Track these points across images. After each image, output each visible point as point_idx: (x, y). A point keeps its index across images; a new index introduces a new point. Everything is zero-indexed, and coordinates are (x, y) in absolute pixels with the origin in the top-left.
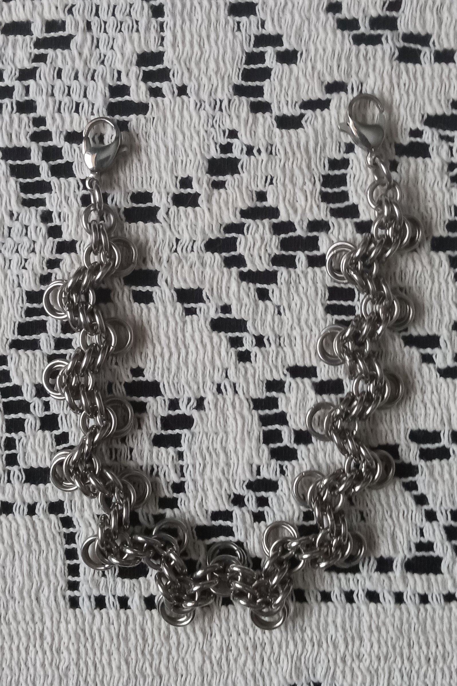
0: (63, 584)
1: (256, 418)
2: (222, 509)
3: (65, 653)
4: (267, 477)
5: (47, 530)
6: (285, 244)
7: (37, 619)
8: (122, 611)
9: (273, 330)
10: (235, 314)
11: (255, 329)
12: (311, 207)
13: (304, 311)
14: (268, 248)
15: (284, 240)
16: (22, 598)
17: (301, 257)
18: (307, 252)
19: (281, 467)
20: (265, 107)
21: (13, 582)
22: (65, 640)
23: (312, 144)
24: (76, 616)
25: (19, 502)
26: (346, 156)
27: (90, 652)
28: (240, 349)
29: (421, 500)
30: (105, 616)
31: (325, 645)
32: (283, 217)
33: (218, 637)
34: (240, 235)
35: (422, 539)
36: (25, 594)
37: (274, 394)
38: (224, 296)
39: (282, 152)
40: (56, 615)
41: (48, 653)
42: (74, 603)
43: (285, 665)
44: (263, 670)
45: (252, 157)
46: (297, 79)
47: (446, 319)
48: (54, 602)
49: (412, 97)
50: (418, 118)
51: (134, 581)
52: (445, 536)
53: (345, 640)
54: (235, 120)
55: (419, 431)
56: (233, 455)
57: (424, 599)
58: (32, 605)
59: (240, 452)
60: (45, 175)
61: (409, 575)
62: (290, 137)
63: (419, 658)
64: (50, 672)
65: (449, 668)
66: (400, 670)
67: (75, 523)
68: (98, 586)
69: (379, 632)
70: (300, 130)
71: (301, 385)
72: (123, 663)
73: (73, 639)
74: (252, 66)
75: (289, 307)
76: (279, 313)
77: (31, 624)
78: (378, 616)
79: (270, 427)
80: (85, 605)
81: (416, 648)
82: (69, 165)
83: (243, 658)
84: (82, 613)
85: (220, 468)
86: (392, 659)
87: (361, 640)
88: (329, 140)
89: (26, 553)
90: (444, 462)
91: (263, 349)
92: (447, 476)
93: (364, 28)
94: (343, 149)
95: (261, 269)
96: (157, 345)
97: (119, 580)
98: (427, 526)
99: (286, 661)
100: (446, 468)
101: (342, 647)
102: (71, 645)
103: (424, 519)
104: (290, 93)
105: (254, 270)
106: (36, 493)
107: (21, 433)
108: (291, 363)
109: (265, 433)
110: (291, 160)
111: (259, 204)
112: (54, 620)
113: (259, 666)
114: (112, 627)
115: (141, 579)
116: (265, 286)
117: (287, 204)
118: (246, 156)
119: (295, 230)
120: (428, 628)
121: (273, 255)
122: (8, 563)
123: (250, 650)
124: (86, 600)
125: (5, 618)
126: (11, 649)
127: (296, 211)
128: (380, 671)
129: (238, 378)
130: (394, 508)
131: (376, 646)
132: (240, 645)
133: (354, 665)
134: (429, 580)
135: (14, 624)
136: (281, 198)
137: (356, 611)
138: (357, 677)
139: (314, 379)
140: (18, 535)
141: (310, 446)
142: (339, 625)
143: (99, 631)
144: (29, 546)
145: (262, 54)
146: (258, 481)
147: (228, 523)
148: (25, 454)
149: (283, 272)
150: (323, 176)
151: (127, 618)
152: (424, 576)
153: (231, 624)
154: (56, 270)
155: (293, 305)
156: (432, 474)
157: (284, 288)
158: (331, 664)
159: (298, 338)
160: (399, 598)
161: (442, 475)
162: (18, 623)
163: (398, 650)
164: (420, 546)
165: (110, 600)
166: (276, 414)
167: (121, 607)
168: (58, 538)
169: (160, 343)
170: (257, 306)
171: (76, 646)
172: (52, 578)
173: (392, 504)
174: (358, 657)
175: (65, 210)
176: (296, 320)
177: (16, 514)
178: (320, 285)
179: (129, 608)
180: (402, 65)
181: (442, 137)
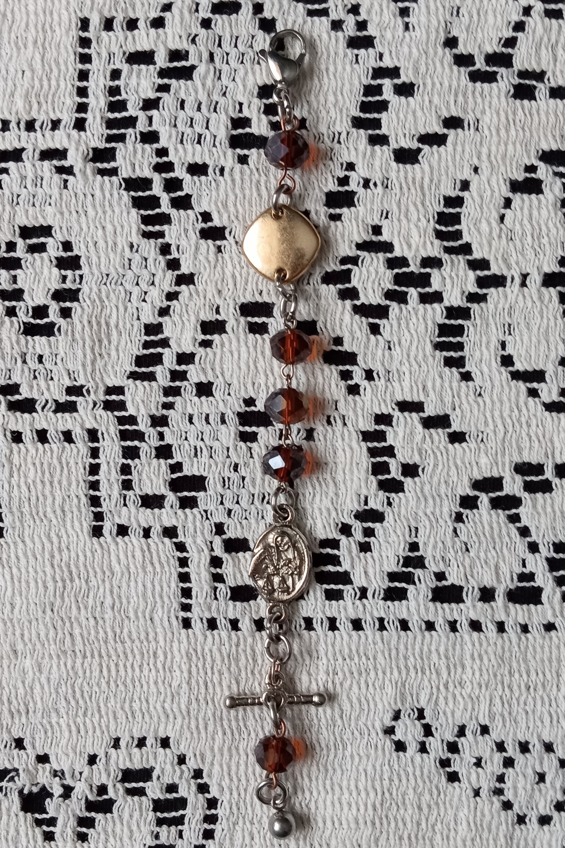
0: (176, 605)
1: (365, 449)
2: (330, 537)
3: (178, 673)
4: (375, 507)
5: (161, 553)
6: (398, 279)
7: (151, 637)
8: (233, 633)
9: (383, 365)
10: (347, 347)
11: (365, 362)
12: (425, 242)
13: (414, 348)
14: (381, 282)
15: (397, 274)
16: (137, 617)
17: (413, 293)
18: (419, 289)
19: (388, 498)
20: (382, 140)
21: (129, 602)
22: (177, 659)
23: (427, 180)
24: (188, 636)
25: (135, 525)
26: (461, 194)
27: (201, 671)
28: (350, 382)
29: (524, 532)
30: (217, 637)
31: (428, 672)
32: (397, 253)
33: (325, 661)
34: (356, 267)
35: (524, 570)
36: (140, 615)
37: (383, 427)
38: (337, 328)
39: (397, 186)
40: (169, 635)
41: (161, 671)
42: (187, 624)
43: (389, 690)
44: (369, 695)
45: (368, 190)
46: (414, 112)
47: (553, 355)
48: (167, 623)
49: (528, 134)
50: (533, 153)
51: (245, 604)
52: (547, 567)
53: (448, 667)
54: (353, 152)
55: (524, 464)
56: (342, 486)
57: (525, 629)
58: (146, 625)
59: (349, 483)
60: (165, 207)
61: (511, 605)
62: (406, 173)
63: (519, 687)
64: (162, 690)
65: (549, 697)
66: (501, 697)
67: (188, 548)
68: (209, 609)
69: (481, 659)
70: (416, 166)
71: (409, 419)
72: (233, 682)
73: (185, 659)
74: (370, 99)
75: (400, 343)
76: (390, 348)
77: (145, 643)
78: (481, 645)
79: (379, 459)
80: (198, 626)
81: (517, 675)
82: (188, 197)
83: (349, 682)
84: (194, 634)
85: (329, 498)
86: (494, 686)
87: (463, 667)
88: (444, 177)
89: (141, 575)
90: (547, 495)
91: (372, 383)
92: (549, 509)
93: (480, 64)
94: (458, 185)
95: (374, 303)
96: (270, 375)
97: (231, 603)
98: (529, 557)
99: (390, 686)
100: (549, 501)
101: (445, 675)
102: (183, 664)
103: (527, 551)
104: (407, 126)
105: (367, 303)
106: (151, 517)
107: (137, 461)
108: (400, 399)
109: (374, 464)
110: (406, 195)
111: (374, 238)
112: (168, 639)
113: (364, 690)
114: (223, 647)
115: (252, 602)
116: (377, 321)
117: (402, 240)
118: (363, 189)
119: (408, 266)
120: (529, 656)
121: (385, 290)
122: (124, 585)
123: (356, 674)
124: (199, 621)
125: (120, 637)
126: (125, 666)
127: (409, 246)
128: (482, 698)
129: (348, 411)
130: (497, 540)
131: (477, 674)
132: (346, 669)
133: (456, 692)
134: (529, 611)
135: (128, 643)
136: (396, 233)
137: (459, 639)
138: (459, 703)
139: (421, 414)
140: (133, 556)
141: (416, 479)
142: (441, 653)
143: (211, 651)
144: (144, 568)
145: (380, 86)
146: (365, 510)
147: (336, 552)
148: (140, 480)
149: (394, 308)
150: (438, 214)
151: (239, 639)
152: (525, 607)
153: (337, 649)
154: (175, 302)
155: (403, 341)
156: (534, 507)
157: (395, 323)
158: (435, 690)
159: (407, 374)
160: (501, 627)
161: (544, 508)
162: (133, 642)
163: (499, 677)
164: (523, 577)
165: (222, 622)
166: (384, 447)
167: (232, 629)
168: (172, 561)
169: (273, 374)
170: (368, 339)
171: (188, 666)
172: (166, 599)
173: (496, 536)
174: (460, 684)
175: (183, 243)
176: (405, 356)
177: (132, 536)
178: (430, 323)
179: (240, 630)
180: (518, 102)
181: (556, 174)
